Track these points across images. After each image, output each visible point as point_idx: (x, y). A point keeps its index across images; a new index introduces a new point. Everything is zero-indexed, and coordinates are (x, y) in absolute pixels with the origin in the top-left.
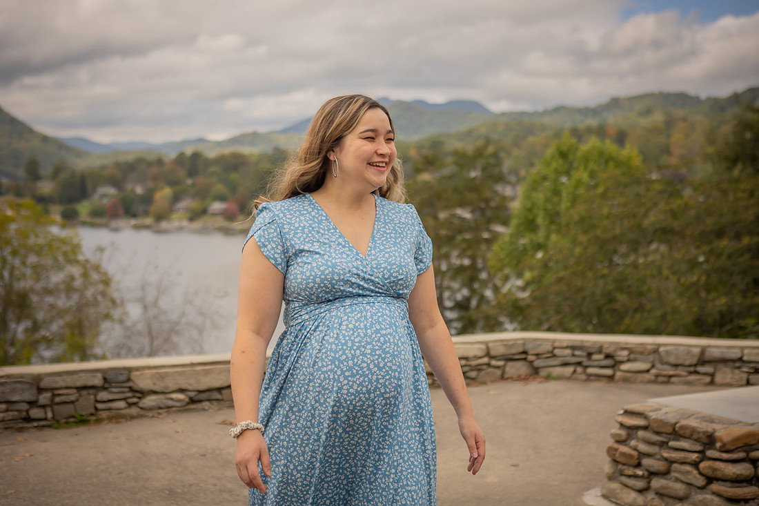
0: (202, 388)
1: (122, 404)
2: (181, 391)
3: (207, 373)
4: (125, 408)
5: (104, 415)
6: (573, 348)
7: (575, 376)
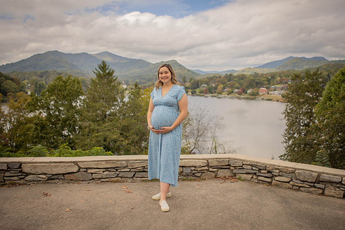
0: (53, 173)
1: (16, 178)
2: (45, 174)
3: (56, 167)
4: (18, 180)
5: (7, 182)
6: (252, 166)
7: (252, 180)
